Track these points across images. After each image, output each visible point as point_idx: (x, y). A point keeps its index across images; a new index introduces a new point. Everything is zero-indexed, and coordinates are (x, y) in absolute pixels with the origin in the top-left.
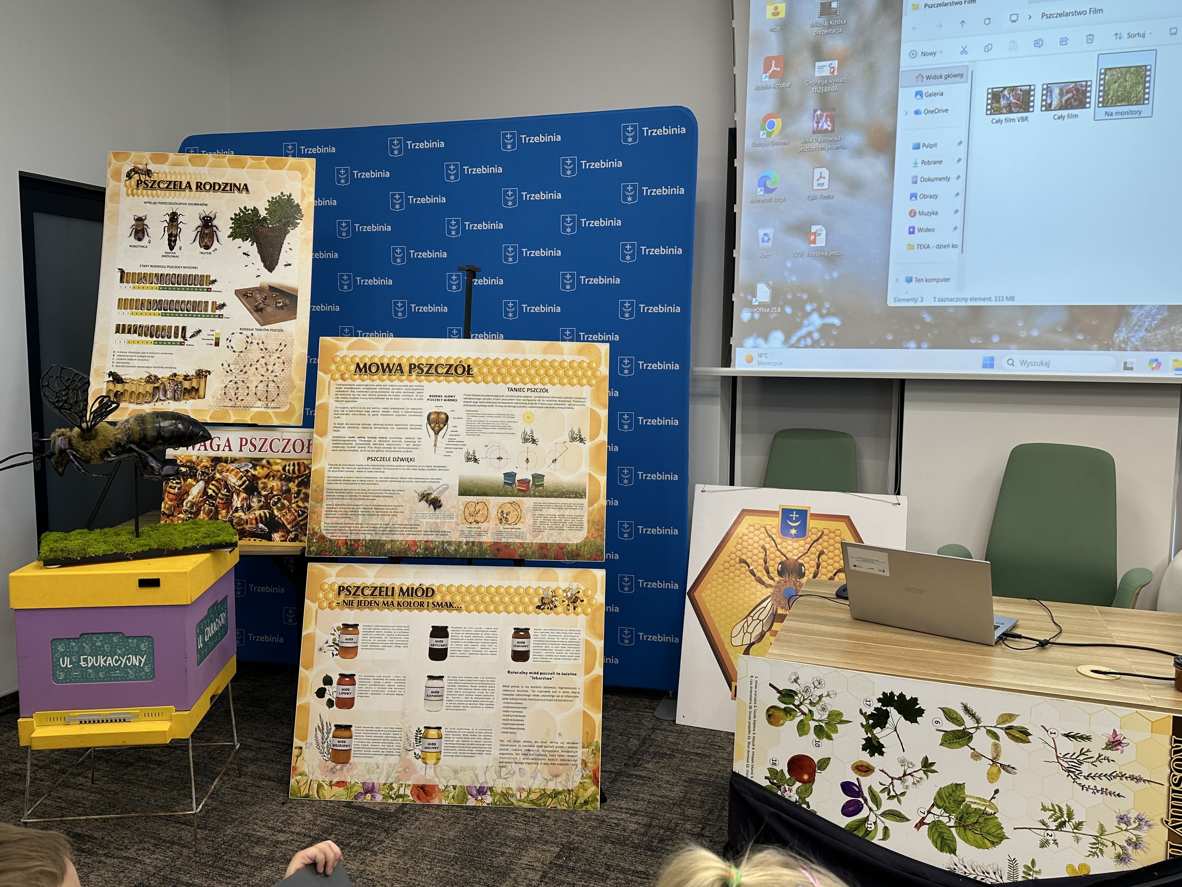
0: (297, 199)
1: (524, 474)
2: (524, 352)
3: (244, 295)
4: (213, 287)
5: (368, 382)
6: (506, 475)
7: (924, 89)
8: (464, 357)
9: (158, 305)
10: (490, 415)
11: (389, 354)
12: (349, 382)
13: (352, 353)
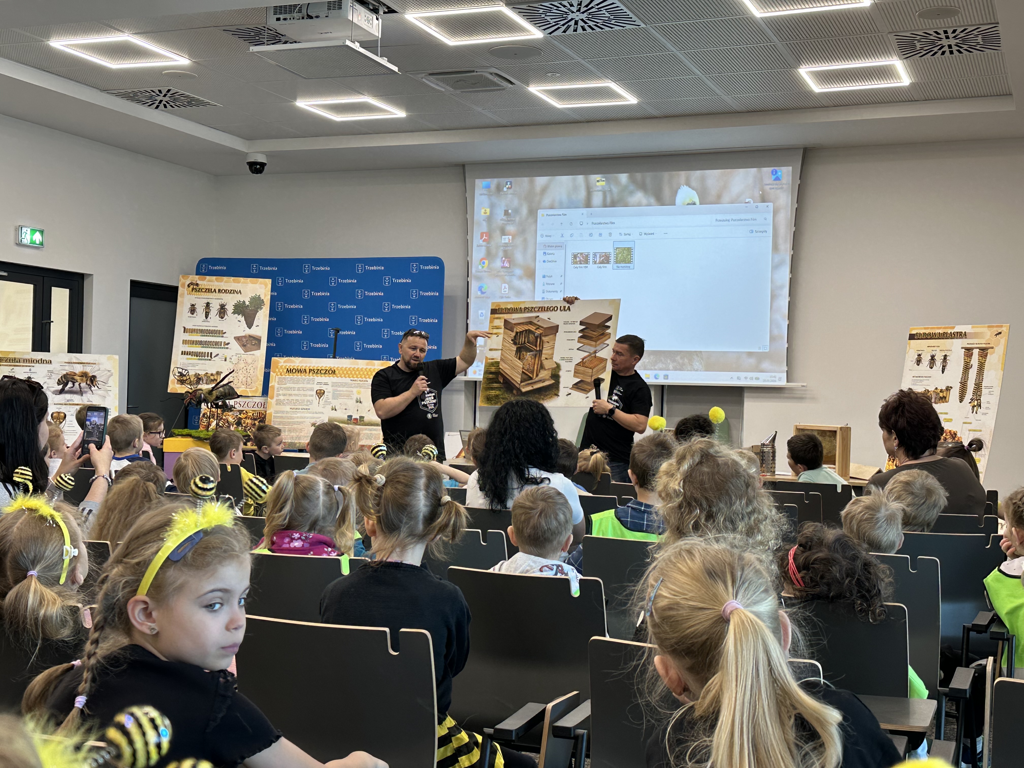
0: (262, 297)
1: (356, 416)
2: (358, 365)
3: (238, 339)
4: (224, 335)
5: (292, 377)
6: (348, 416)
7: (547, 252)
8: (332, 366)
9: (200, 343)
10: (343, 391)
11: (301, 365)
12: (284, 376)
13: (285, 365)
